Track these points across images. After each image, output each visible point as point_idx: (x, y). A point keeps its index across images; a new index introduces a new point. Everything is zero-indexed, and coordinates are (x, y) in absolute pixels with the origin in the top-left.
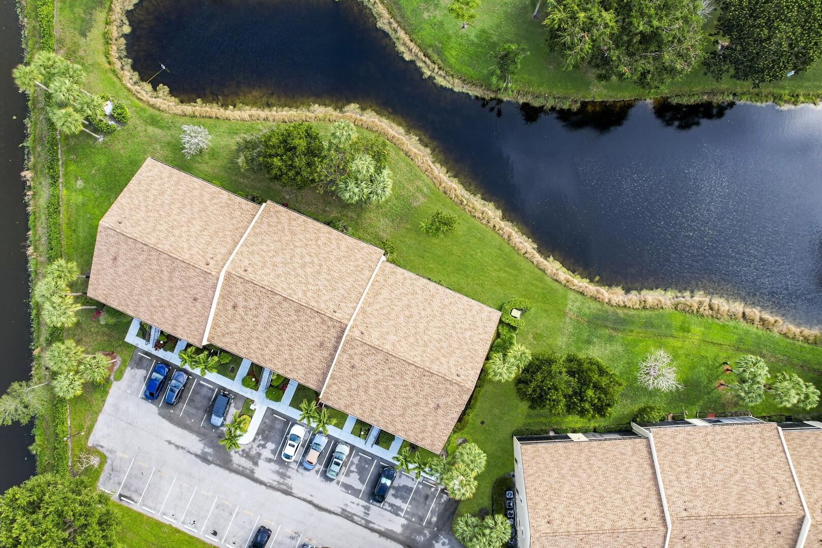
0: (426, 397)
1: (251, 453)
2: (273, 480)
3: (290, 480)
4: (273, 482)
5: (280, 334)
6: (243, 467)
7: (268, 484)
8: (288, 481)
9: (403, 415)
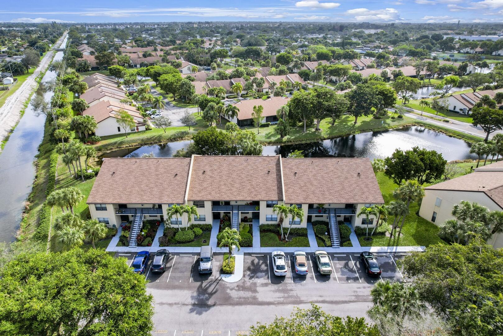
0: (348, 172)
1: (246, 285)
2: (278, 298)
3: (294, 292)
4: (280, 299)
5: (240, 176)
6: (244, 298)
7: (276, 303)
8: (291, 293)
9: (343, 188)
